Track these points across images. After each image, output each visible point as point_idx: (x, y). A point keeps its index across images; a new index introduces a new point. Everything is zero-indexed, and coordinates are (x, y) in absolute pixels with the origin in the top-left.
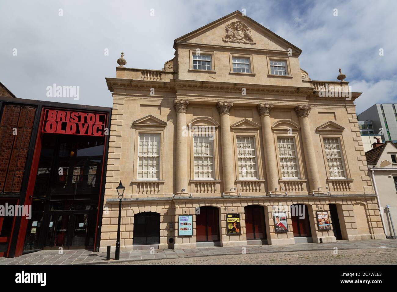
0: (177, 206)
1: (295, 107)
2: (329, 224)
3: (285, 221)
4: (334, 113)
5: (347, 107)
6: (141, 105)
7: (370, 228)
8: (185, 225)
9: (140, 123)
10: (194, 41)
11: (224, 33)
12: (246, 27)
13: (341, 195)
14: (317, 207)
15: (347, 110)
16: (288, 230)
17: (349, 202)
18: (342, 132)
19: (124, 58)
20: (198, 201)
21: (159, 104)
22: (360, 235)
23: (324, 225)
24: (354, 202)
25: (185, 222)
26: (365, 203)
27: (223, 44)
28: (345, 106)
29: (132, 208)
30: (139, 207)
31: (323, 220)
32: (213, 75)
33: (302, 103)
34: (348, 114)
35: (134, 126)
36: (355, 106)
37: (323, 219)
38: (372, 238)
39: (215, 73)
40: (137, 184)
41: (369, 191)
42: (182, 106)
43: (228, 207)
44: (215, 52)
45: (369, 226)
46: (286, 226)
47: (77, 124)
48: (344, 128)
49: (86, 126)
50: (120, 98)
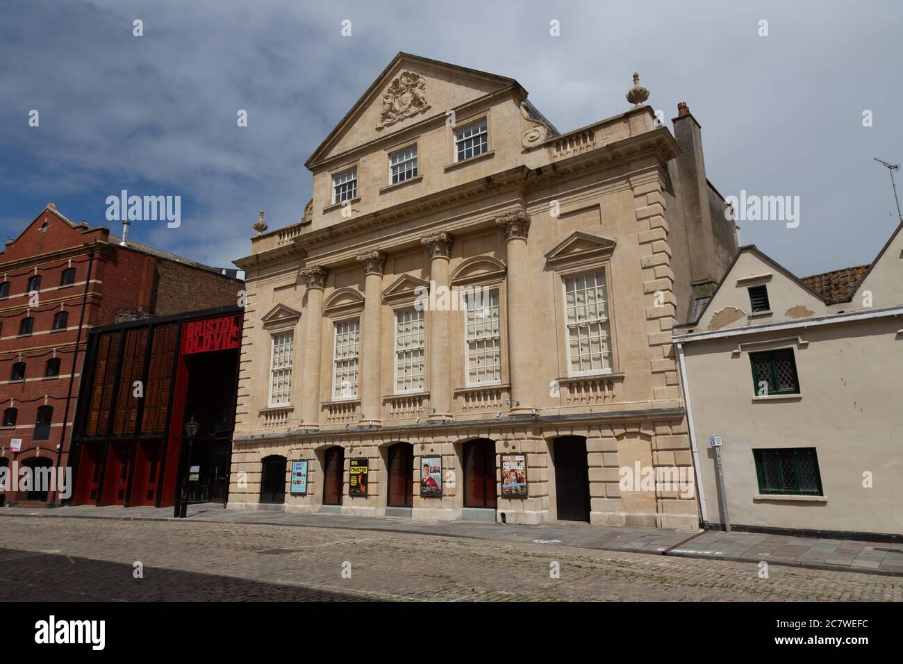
2: (524, 484)
3: (439, 474)
4: (597, 206)
5: (632, 178)
6: (276, 289)
7: (657, 497)
9: (270, 319)
10: (335, 152)
11: (379, 113)
12: (418, 78)
13: (585, 415)
14: (506, 445)
15: (631, 189)
16: (441, 493)
17: (608, 432)
18: (610, 251)
20: (316, 438)
21: (293, 281)
22: (623, 514)
23: (514, 485)
24: (619, 432)
25: (299, 471)
26: (650, 432)
27: (377, 136)
28: (628, 179)
29: (260, 449)
30: (266, 448)
31: (513, 473)
32: (357, 205)
34: (636, 197)
35: (265, 324)
37: (512, 471)
38: (656, 525)
39: (360, 201)
40: (266, 413)
41: (664, 400)
43: (354, 447)
44: (362, 158)
46: (439, 484)
47: (212, 336)
48: (614, 242)
49: (220, 336)
50: (253, 285)
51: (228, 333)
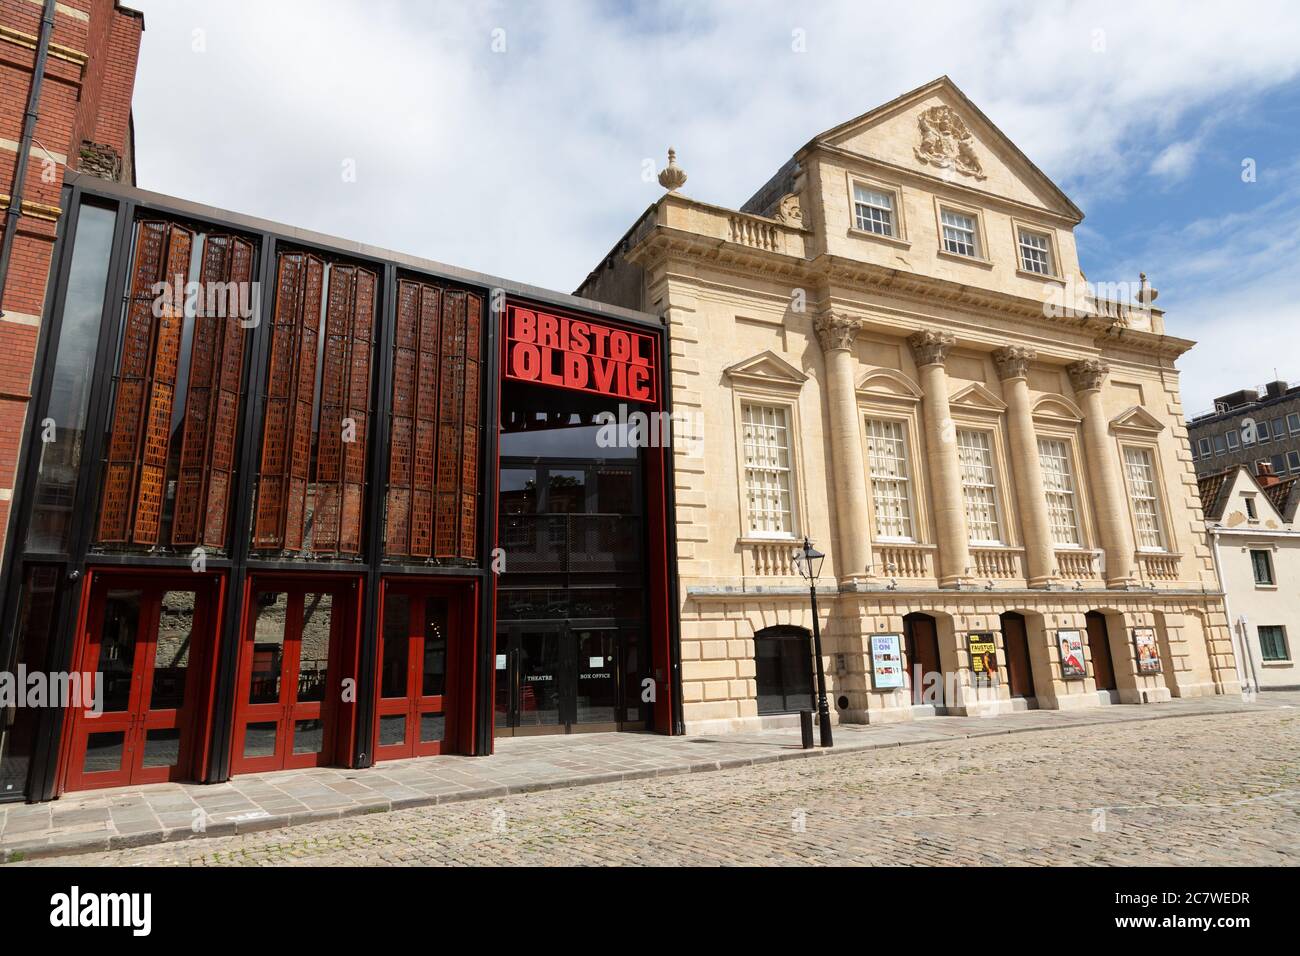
0: (862, 610)
1: (1068, 363)
2: (1156, 660)
3: (1079, 651)
4: (1139, 387)
5: (1164, 373)
6: (739, 319)
7: (1212, 669)
8: (885, 659)
9: (744, 371)
11: (916, 138)
12: (961, 127)
13: (1164, 591)
14: (1134, 618)
15: (1163, 382)
16: (1086, 674)
17: (1177, 609)
18: (1155, 435)
19: (678, 165)
20: (907, 598)
21: (779, 319)
22: (1198, 685)
23: (1150, 661)
24: (1185, 608)
25: (886, 652)
26: (1203, 610)
27: (917, 166)
28: (1161, 372)
29: (749, 614)
30: (765, 612)
31: (1146, 649)
32: (903, 253)
33: (1091, 356)
34: (1166, 391)
35: (729, 377)
36: (1178, 372)
37: (1146, 646)
38: (1217, 693)
39: (907, 247)
40: (752, 547)
41: (1210, 584)
42: (845, 332)
43: (966, 614)
44: (903, 187)
45: (1211, 663)
46: (1082, 663)
47: (589, 360)
48: (1161, 427)
49: (610, 367)
50: (686, 290)
51: (628, 366)
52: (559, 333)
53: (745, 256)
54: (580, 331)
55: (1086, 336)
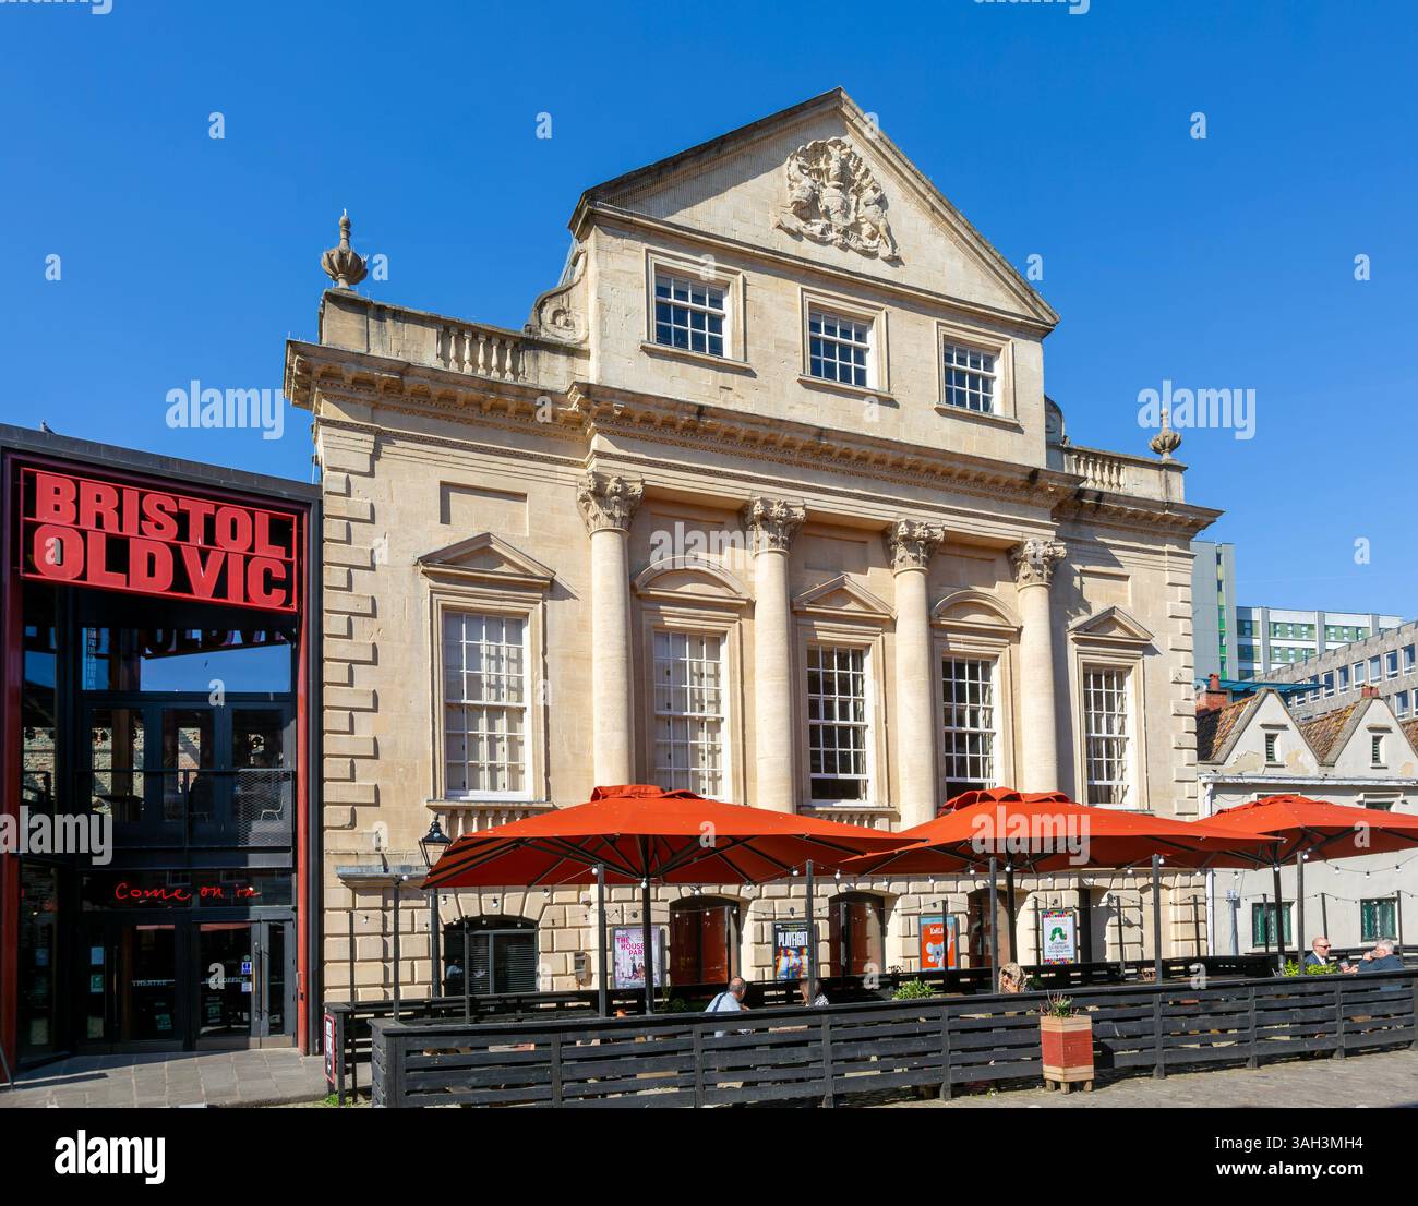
1: (1011, 545)
6: (446, 486)
21: (517, 485)
42: (616, 504)
47: (176, 550)
49: (215, 560)
50: (352, 442)
51: (247, 559)
52: (119, 510)
53: (451, 388)
54: (160, 507)
55: (1037, 505)
